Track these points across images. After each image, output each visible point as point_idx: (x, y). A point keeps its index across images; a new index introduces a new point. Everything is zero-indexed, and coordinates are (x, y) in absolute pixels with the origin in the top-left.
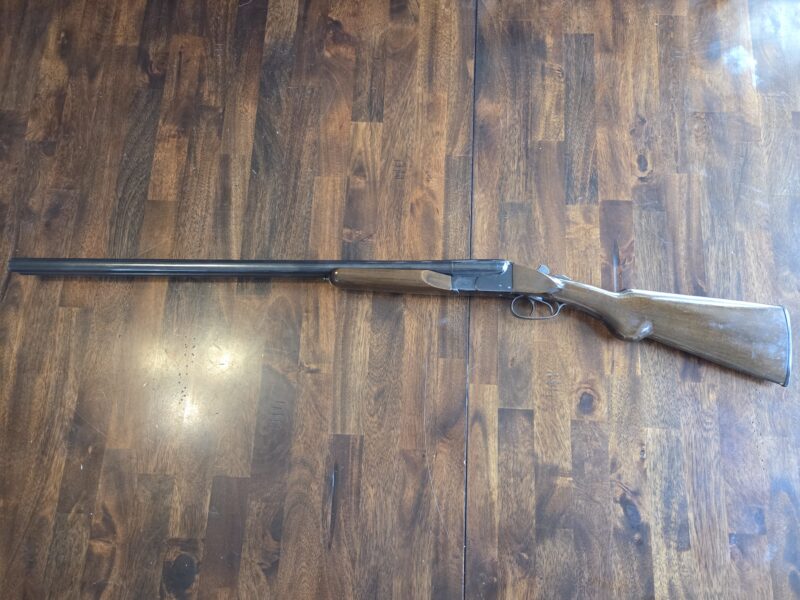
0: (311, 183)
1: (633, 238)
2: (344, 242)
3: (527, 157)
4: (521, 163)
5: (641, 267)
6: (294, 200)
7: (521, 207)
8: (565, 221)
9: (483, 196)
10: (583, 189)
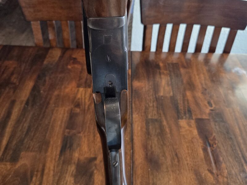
0: (53, 110)
1: (214, 134)
2: (65, 136)
3: (157, 101)
4: (154, 104)
5: (222, 147)
6: (43, 117)
7: (156, 120)
8: (179, 127)
9: (137, 116)
10: (185, 113)
